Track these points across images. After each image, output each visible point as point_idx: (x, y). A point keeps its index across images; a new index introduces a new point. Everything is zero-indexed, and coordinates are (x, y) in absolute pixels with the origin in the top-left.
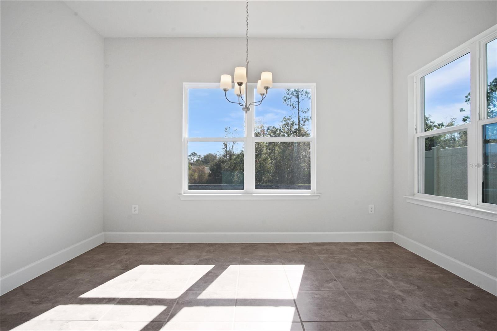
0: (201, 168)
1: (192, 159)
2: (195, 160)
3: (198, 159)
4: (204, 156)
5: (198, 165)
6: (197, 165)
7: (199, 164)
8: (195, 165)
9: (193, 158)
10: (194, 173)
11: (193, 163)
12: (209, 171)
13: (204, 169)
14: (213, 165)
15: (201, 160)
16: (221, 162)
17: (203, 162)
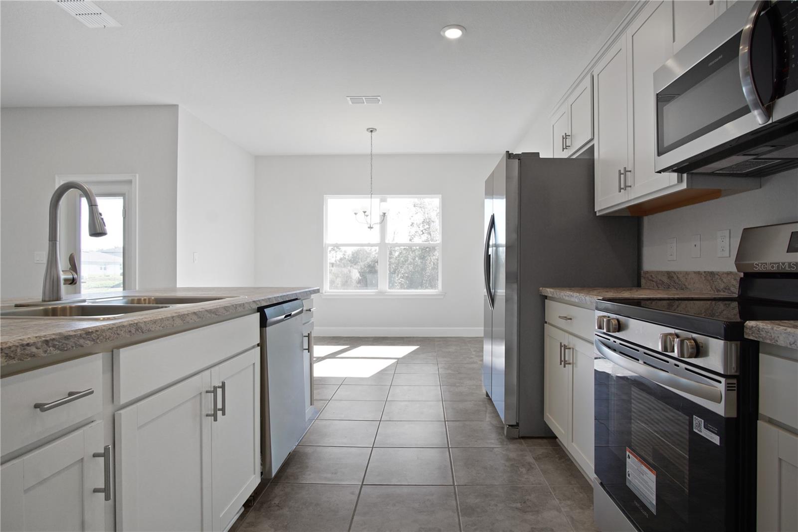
0: (345, 270)
1: (333, 257)
2: (338, 258)
3: (342, 256)
4: (352, 252)
5: (343, 266)
6: (341, 266)
7: (344, 264)
8: (338, 266)
9: (334, 255)
10: (336, 278)
11: (335, 263)
12: (358, 275)
13: (350, 272)
14: (363, 267)
15: (347, 258)
16: (376, 263)
17: (350, 261)
